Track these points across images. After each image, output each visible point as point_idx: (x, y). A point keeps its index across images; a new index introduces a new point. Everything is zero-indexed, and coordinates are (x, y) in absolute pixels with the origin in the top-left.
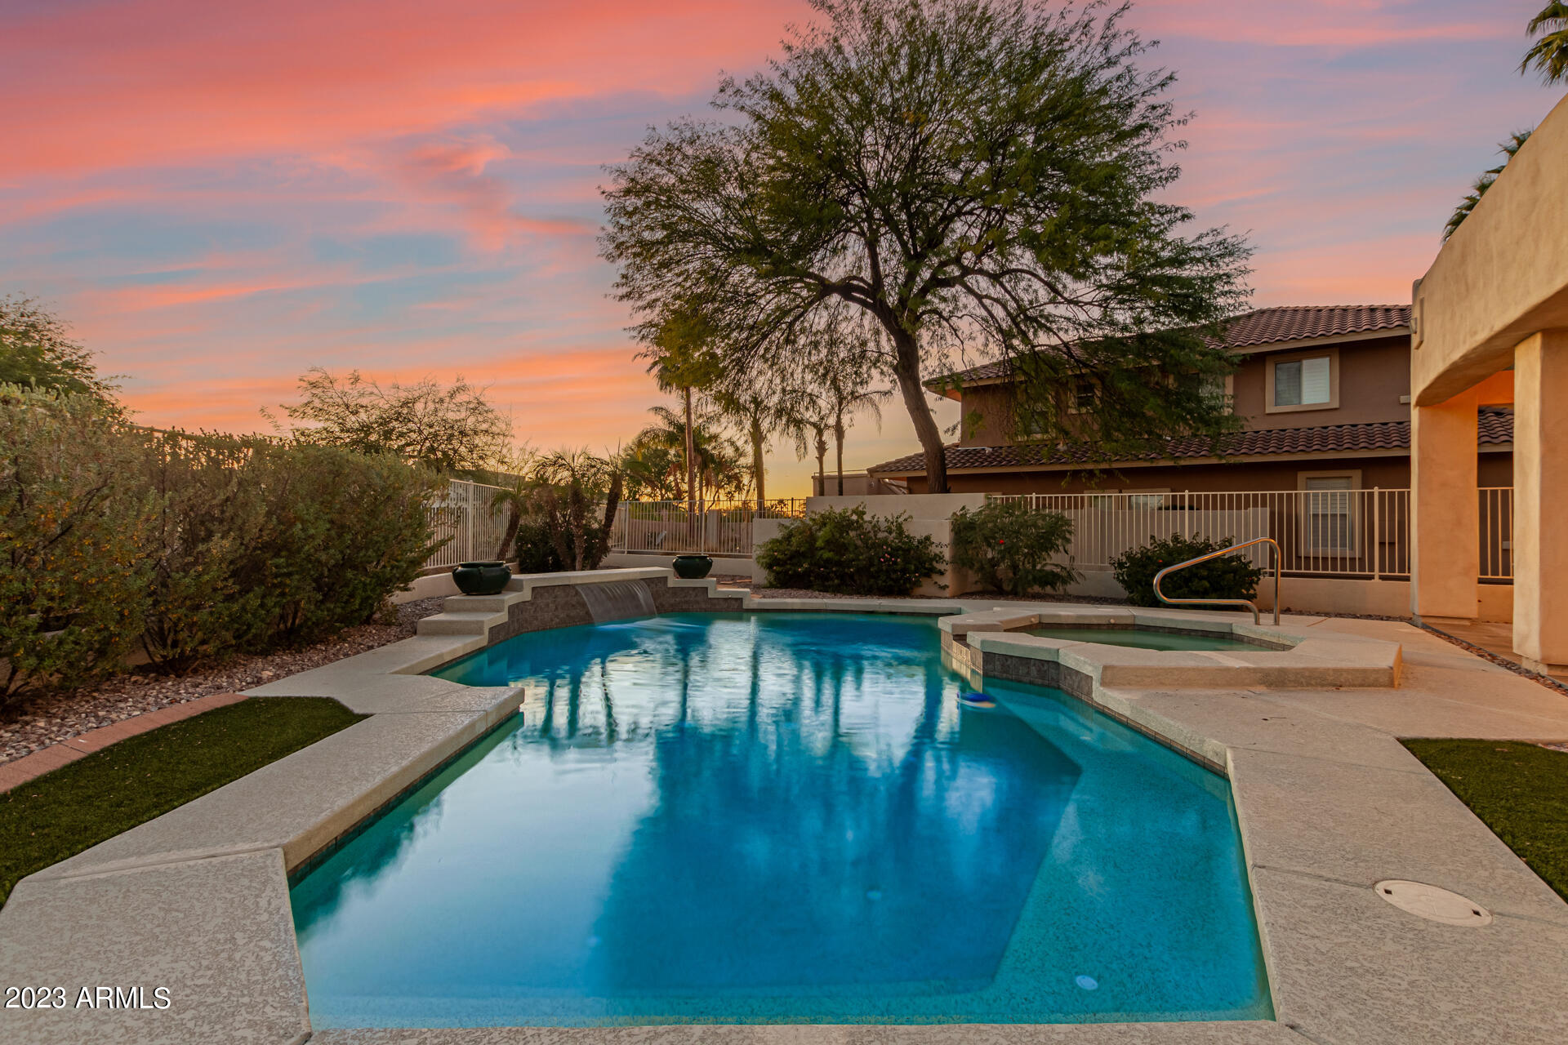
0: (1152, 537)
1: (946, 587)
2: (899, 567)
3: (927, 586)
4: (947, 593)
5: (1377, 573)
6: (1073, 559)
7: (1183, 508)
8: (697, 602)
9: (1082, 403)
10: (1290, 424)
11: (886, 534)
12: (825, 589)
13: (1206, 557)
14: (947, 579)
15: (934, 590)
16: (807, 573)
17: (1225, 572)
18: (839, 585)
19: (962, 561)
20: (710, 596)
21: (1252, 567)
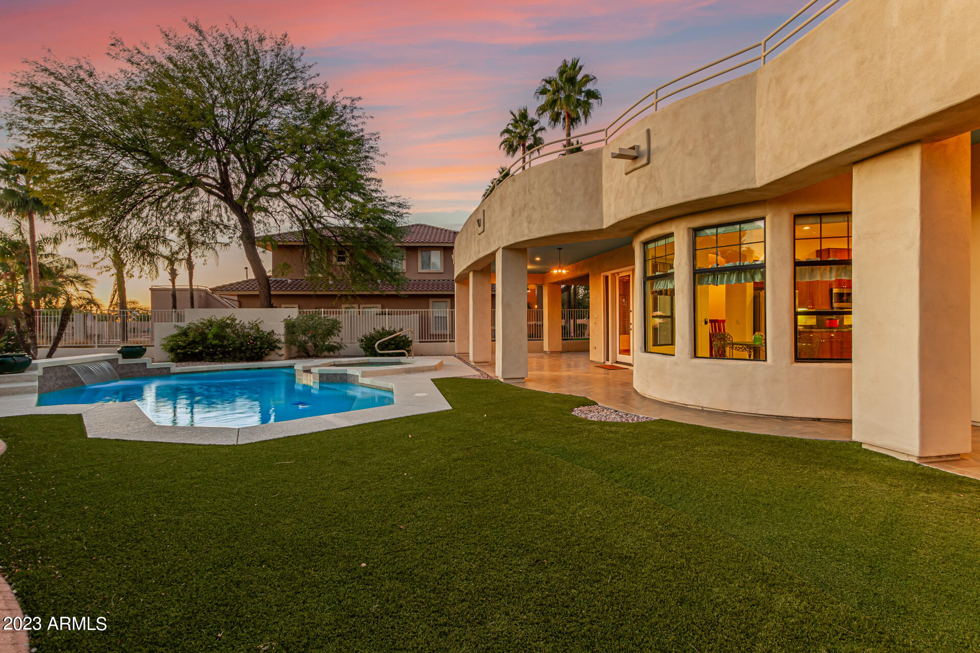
0: (374, 329)
1: (282, 355)
2: (258, 346)
3: (273, 355)
4: (283, 357)
5: (448, 340)
6: (342, 339)
7: (385, 314)
8: (139, 372)
9: (339, 259)
10: (427, 277)
11: (249, 330)
12: (213, 360)
13: (394, 336)
14: (283, 352)
15: (276, 357)
16: (201, 352)
17: (400, 342)
18: (222, 358)
19: (290, 342)
20: (148, 368)
21: (410, 339)
